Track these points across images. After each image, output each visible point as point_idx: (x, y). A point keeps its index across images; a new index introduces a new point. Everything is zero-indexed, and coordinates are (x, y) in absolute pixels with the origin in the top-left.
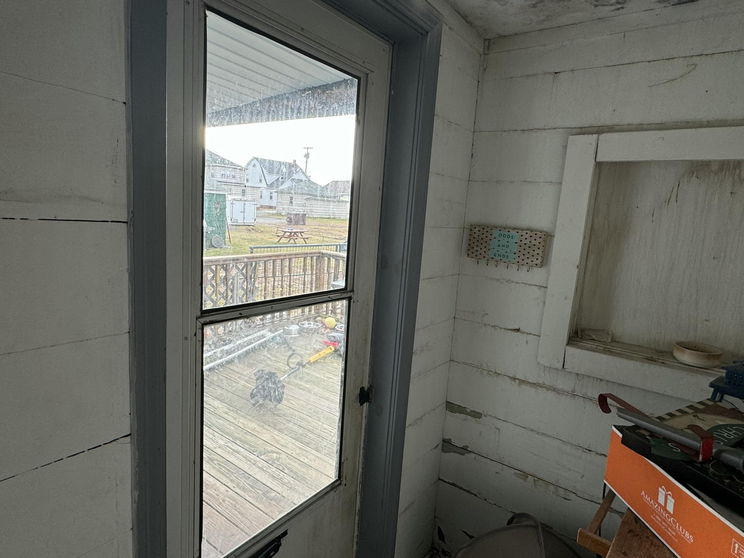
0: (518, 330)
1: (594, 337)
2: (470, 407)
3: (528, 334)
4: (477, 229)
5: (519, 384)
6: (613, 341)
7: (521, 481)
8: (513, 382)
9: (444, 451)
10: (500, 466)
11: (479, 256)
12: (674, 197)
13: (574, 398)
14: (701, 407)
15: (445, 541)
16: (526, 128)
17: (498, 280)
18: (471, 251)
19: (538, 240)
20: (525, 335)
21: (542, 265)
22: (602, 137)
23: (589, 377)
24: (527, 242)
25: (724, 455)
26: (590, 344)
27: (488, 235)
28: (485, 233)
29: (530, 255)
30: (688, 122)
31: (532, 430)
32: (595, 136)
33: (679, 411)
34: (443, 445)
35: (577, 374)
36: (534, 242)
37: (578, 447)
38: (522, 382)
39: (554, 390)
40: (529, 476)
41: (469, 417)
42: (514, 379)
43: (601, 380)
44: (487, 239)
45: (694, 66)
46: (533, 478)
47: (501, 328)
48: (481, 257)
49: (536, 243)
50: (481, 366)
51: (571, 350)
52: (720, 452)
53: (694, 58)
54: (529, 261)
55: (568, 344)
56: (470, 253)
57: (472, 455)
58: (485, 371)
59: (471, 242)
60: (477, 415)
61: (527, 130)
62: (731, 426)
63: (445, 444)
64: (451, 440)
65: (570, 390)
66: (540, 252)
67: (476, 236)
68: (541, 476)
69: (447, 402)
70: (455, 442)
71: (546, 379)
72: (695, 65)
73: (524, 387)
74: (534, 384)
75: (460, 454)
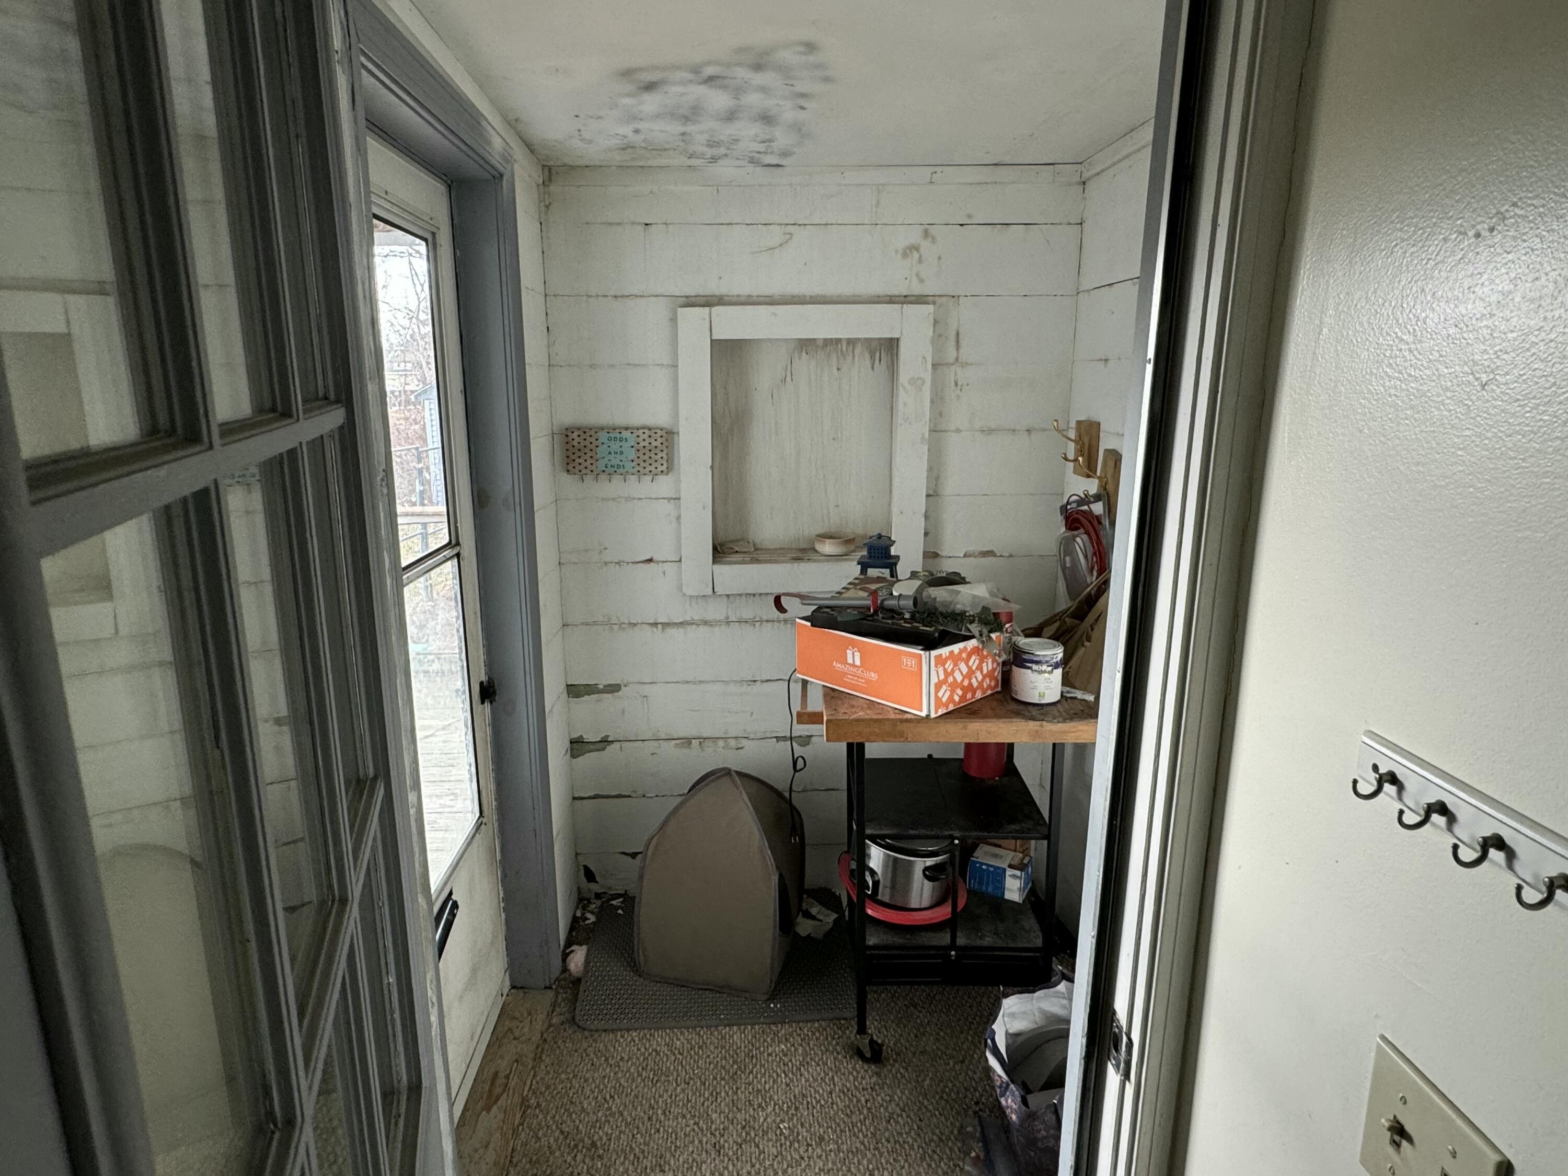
0: (650, 560)
1: (737, 549)
2: (602, 682)
3: (663, 562)
4: (576, 434)
5: (663, 629)
6: (756, 549)
7: (684, 751)
8: (655, 629)
9: (574, 756)
10: (655, 744)
11: (584, 471)
12: (789, 374)
13: (729, 625)
14: (857, 581)
15: (597, 879)
16: (619, 294)
17: (614, 499)
18: (571, 466)
19: (660, 440)
20: (660, 564)
21: (669, 470)
22: (714, 309)
23: (741, 595)
24: (646, 444)
25: (886, 603)
26: (735, 558)
27: (593, 440)
28: (588, 438)
29: (651, 461)
30: (794, 296)
31: (687, 682)
32: (707, 309)
33: (844, 588)
34: (572, 749)
35: (728, 596)
36: (654, 444)
37: (742, 682)
38: (666, 625)
39: (706, 623)
40: (693, 741)
41: (605, 695)
42: (655, 624)
43: (754, 595)
44: (592, 447)
45: (788, 236)
46: (698, 741)
47: (628, 563)
48: (588, 471)
49: (658, 444)
50: (610, 619)
51: (718, 568)
52: (883, 601)
53: (789, 227)
54: (652, 468)
55: (714, 562)
56: (570, 467)
57: (616, 746)
58: (615, 626)
59: (570, 453)
60: (613, 689)
61: (621, 297)
62: (882, 587)
63: (575, 745)
64: (581, 736)
65: (722, 617)
66: (664, 454)
67: (575, 443)
68: (705, 735)
69: (567, 686)
70: (590, 737)
71: (694, 613)
72: (791, 234)
73: (672, 631)
74: (681, 623)
75: (598, 750)
